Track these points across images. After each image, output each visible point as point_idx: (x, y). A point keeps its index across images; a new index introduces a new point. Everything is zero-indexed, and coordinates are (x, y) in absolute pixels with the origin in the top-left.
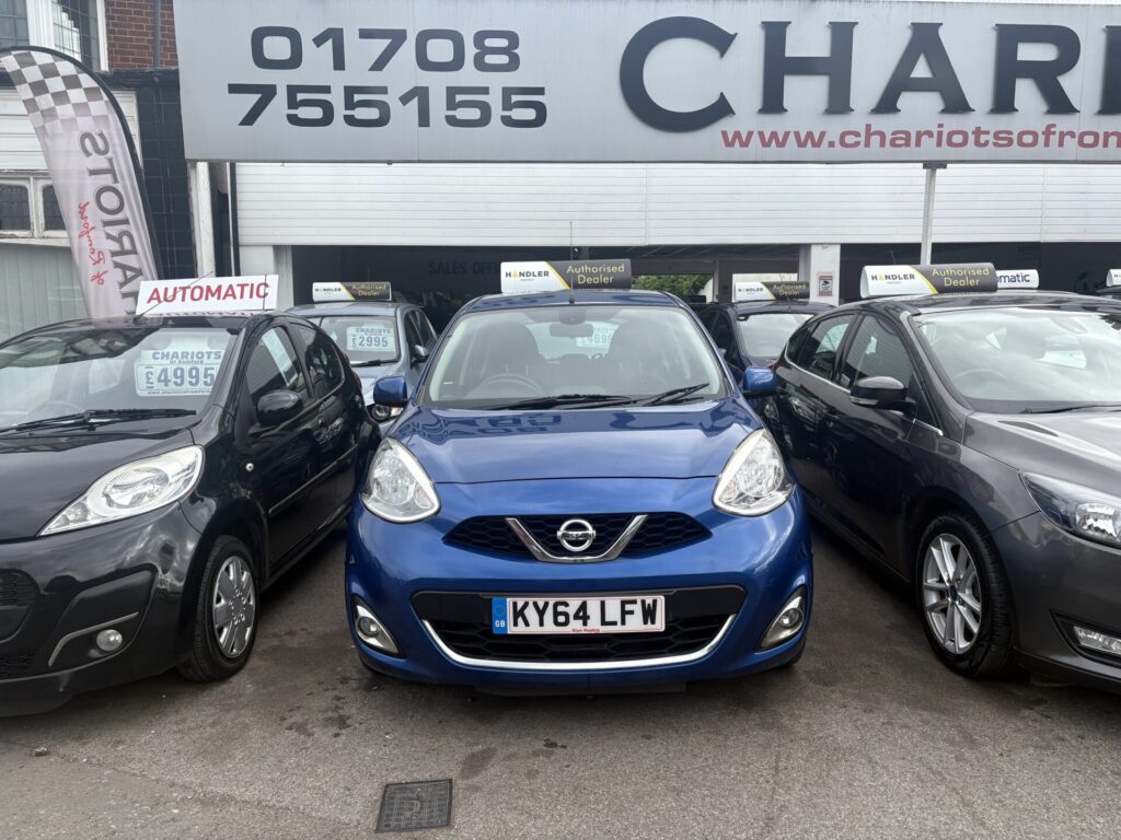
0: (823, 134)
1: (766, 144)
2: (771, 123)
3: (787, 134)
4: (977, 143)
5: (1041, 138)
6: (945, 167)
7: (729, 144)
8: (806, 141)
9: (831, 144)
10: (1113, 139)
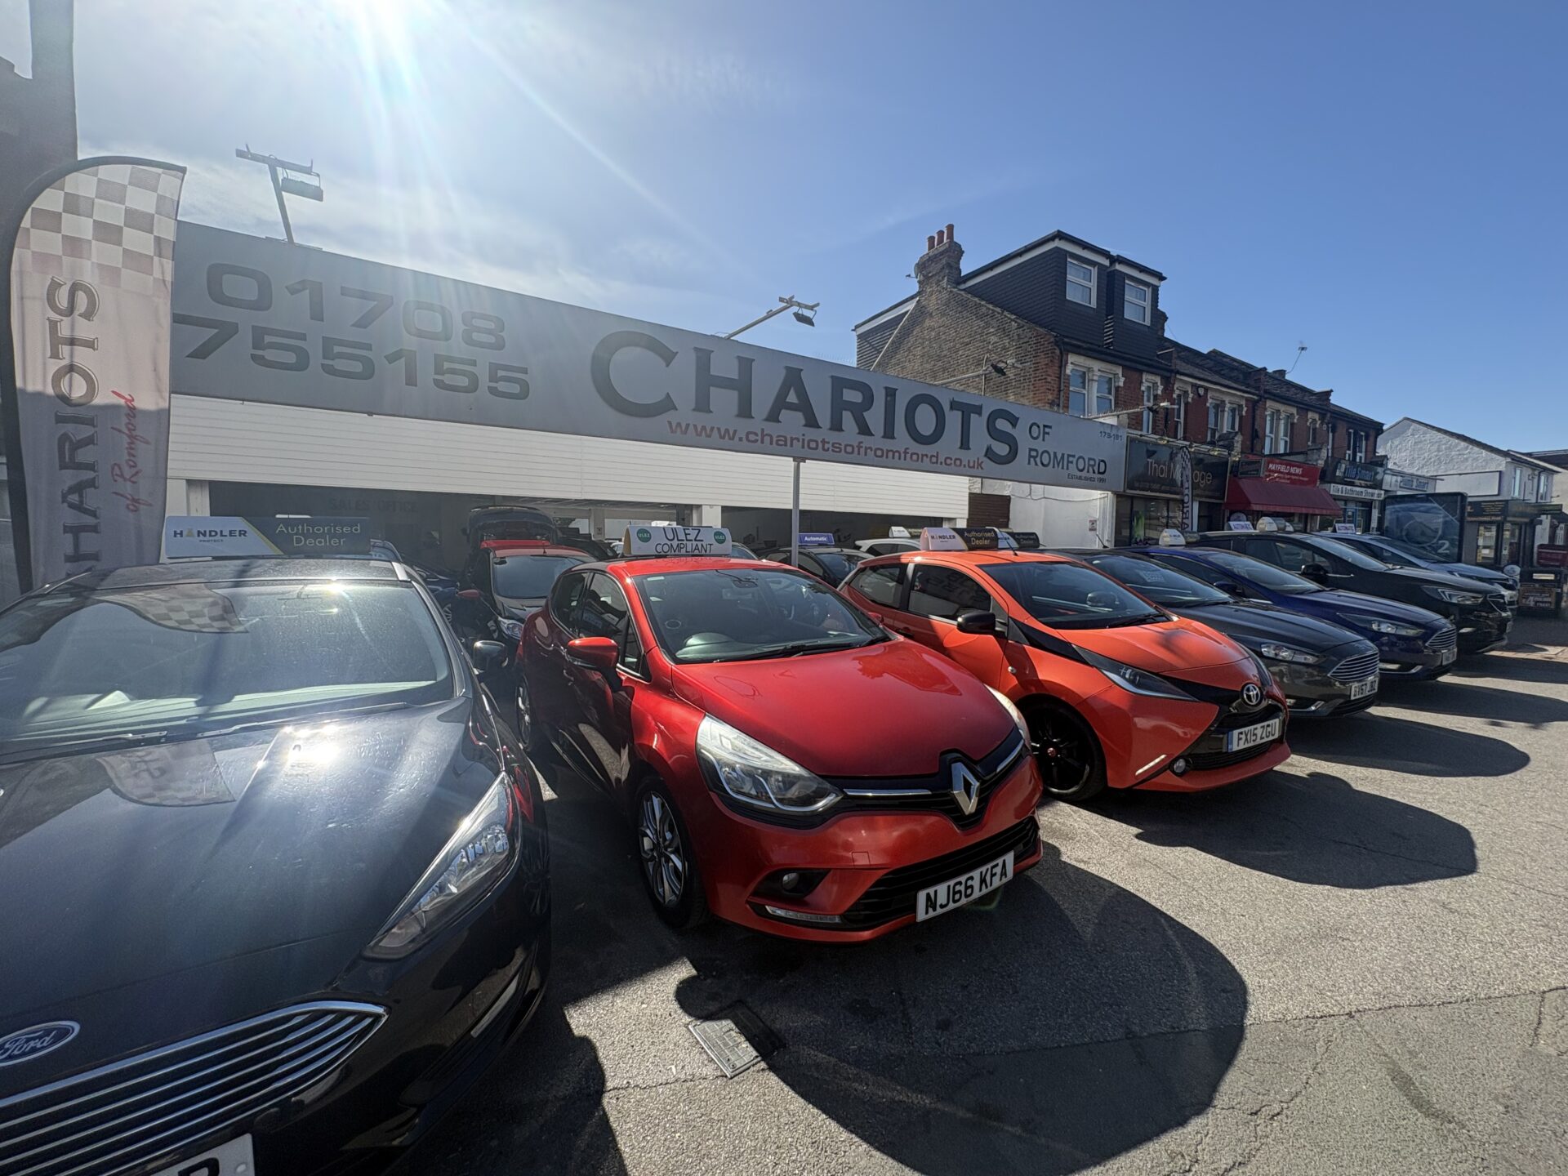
0: (735, 431)
1: (698, 434)
2: (702, 419)
3: (712, 428)
4: (824, 449)
5: (856, 449)
6: (805, 462)
7: (673, 430)
8: (724, 435)
9: (741, 439)
10: (890, 454)
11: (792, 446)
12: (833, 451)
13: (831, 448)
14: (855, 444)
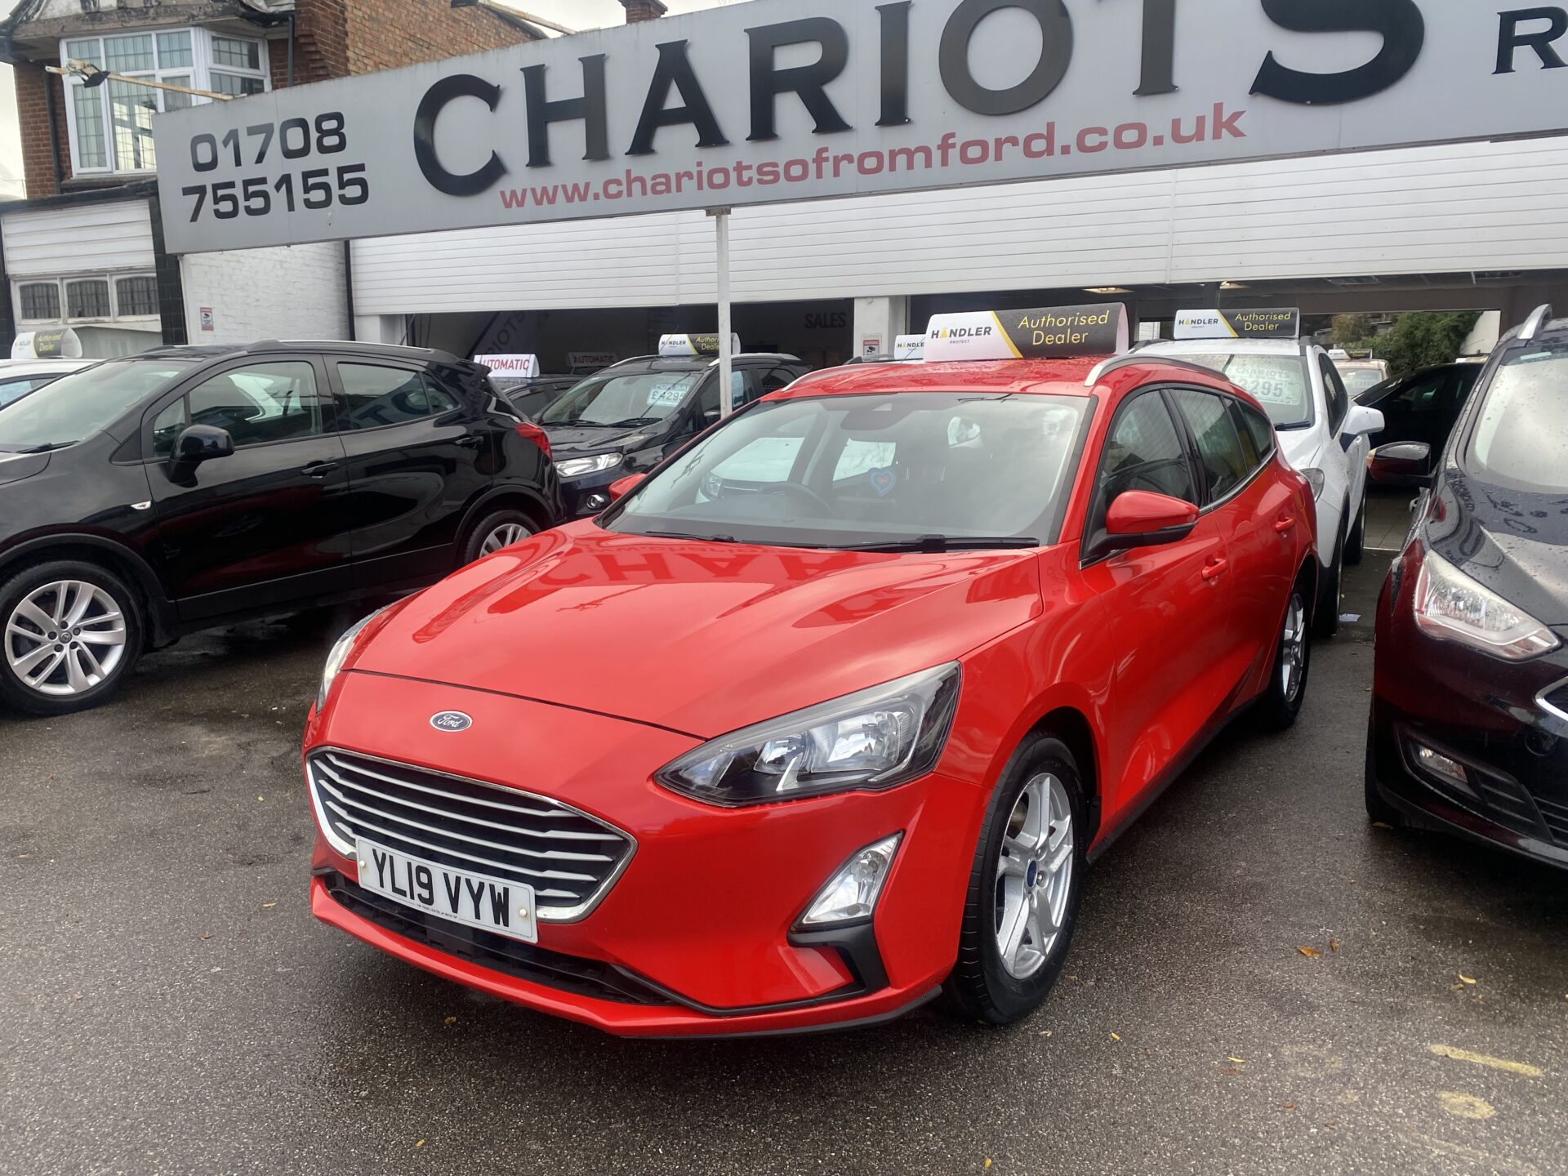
0: (587, 185)
1: (539, 202)
2: (541, 178)
3: (556, 188)
4: (741, 182)
5: (812, 167)
6: (729, 212)
7: (508, 205)
8: (573, 194)
9: (596, 197)
10: (901, 160)
11: (679, 189)
12: (760, 182)
13: (756, 177)
14: (809, 156)
